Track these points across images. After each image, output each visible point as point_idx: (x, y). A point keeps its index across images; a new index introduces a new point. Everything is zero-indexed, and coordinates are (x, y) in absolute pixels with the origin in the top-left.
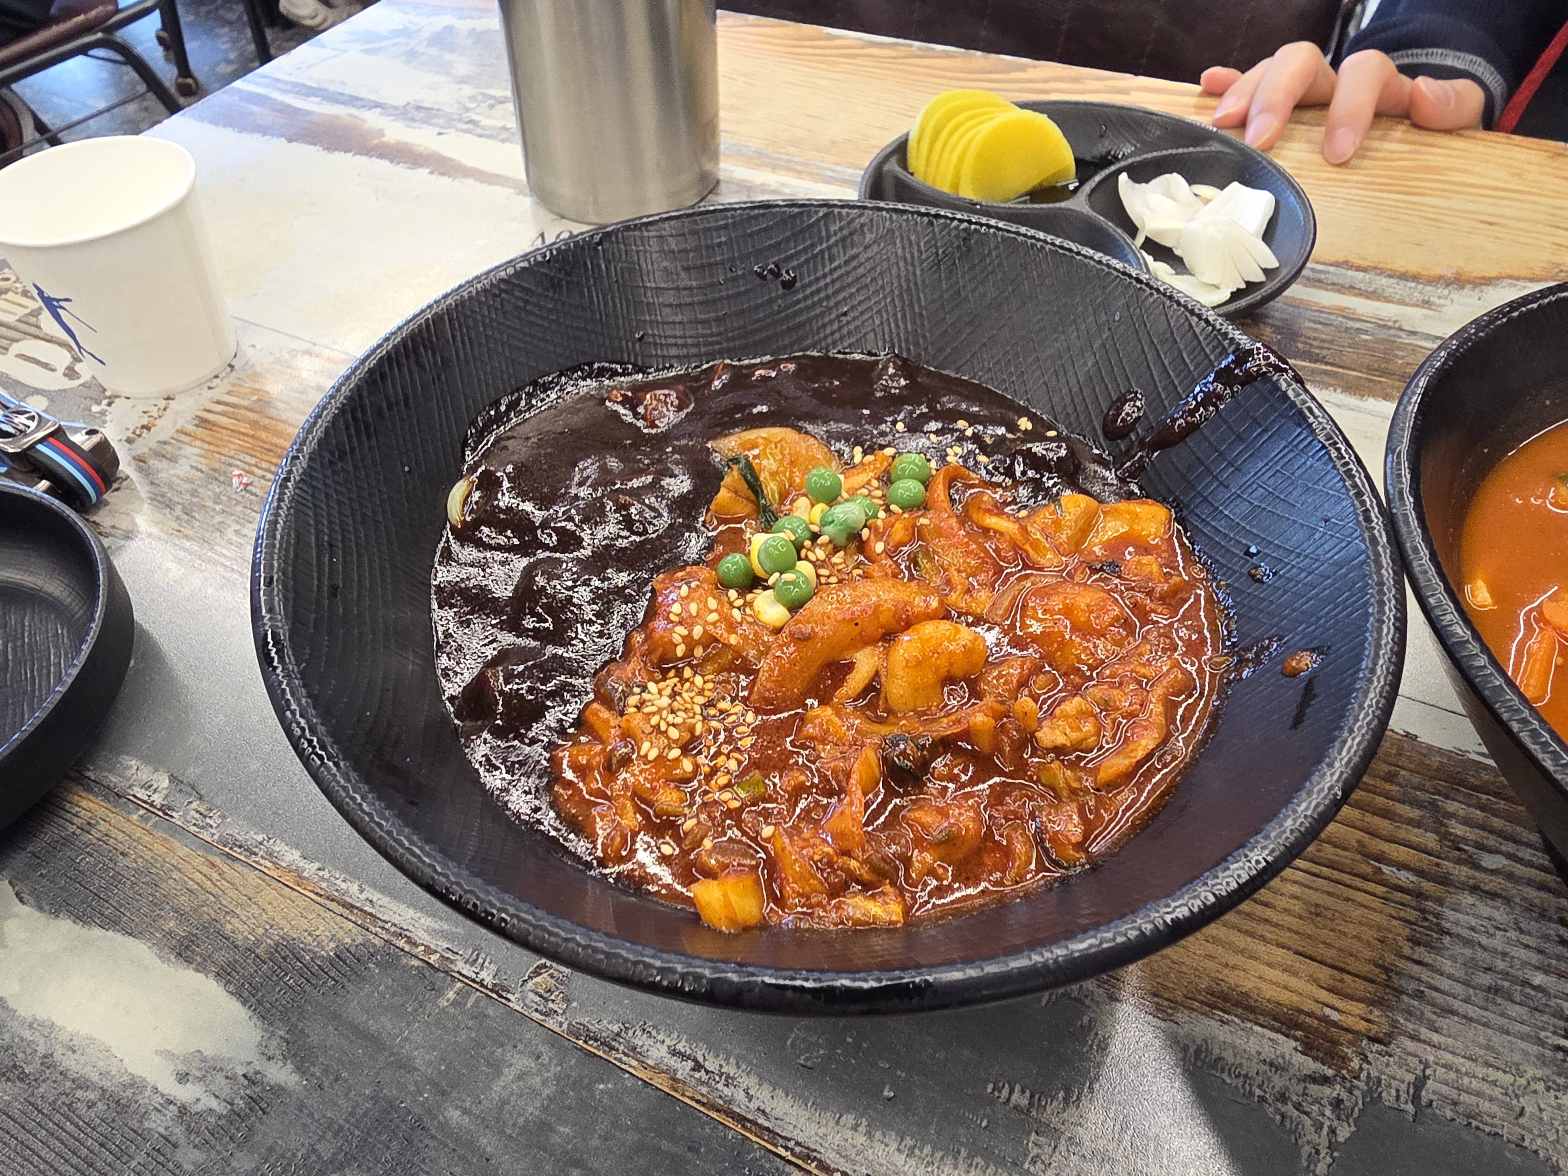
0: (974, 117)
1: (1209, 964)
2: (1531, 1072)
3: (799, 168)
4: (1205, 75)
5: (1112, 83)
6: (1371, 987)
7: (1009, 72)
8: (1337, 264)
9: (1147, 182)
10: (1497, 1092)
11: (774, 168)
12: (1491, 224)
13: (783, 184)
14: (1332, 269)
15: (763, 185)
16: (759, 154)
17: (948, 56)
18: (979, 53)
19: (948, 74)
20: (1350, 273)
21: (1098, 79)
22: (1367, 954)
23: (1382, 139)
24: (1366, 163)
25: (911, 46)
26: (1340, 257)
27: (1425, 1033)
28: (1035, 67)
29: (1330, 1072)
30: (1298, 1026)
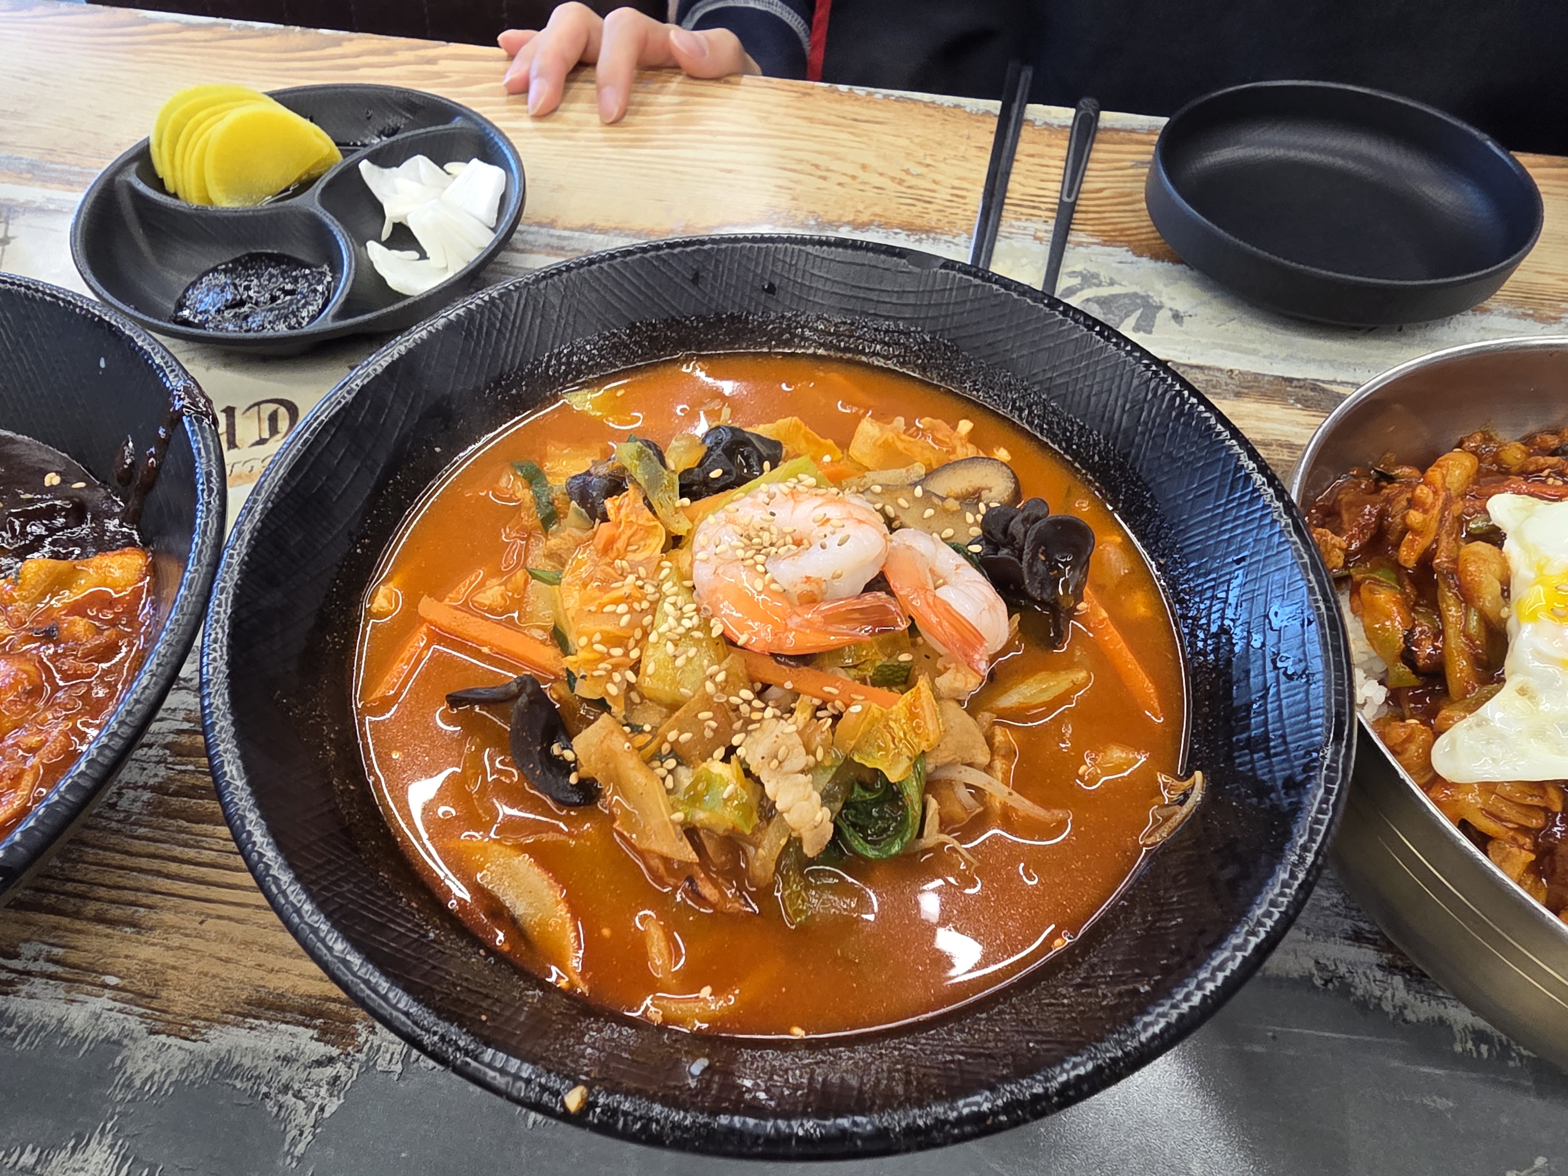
0: (215, 113)
1: (257, 974)
3: (72, 178)
4: (500, 38)
5: (422, 53)
7: (324, 48)
8: (582, 229)
9: (398, 166)
11: (45, 181)
12: (729, 171)
13: (49, 200)
14: (577, 234)
15: (28, 202)
16: (33, 167)
17: (266, 34)
18: (298, 28)
19: (263, 55)
20: (592, 236)
21: (411, 49)
23: (657, 92)
24: (638, 119)
25: (229, 25)
26: (587, 221)
28: (351, 40)
29: (335, 1052)
30: (320, 1015)
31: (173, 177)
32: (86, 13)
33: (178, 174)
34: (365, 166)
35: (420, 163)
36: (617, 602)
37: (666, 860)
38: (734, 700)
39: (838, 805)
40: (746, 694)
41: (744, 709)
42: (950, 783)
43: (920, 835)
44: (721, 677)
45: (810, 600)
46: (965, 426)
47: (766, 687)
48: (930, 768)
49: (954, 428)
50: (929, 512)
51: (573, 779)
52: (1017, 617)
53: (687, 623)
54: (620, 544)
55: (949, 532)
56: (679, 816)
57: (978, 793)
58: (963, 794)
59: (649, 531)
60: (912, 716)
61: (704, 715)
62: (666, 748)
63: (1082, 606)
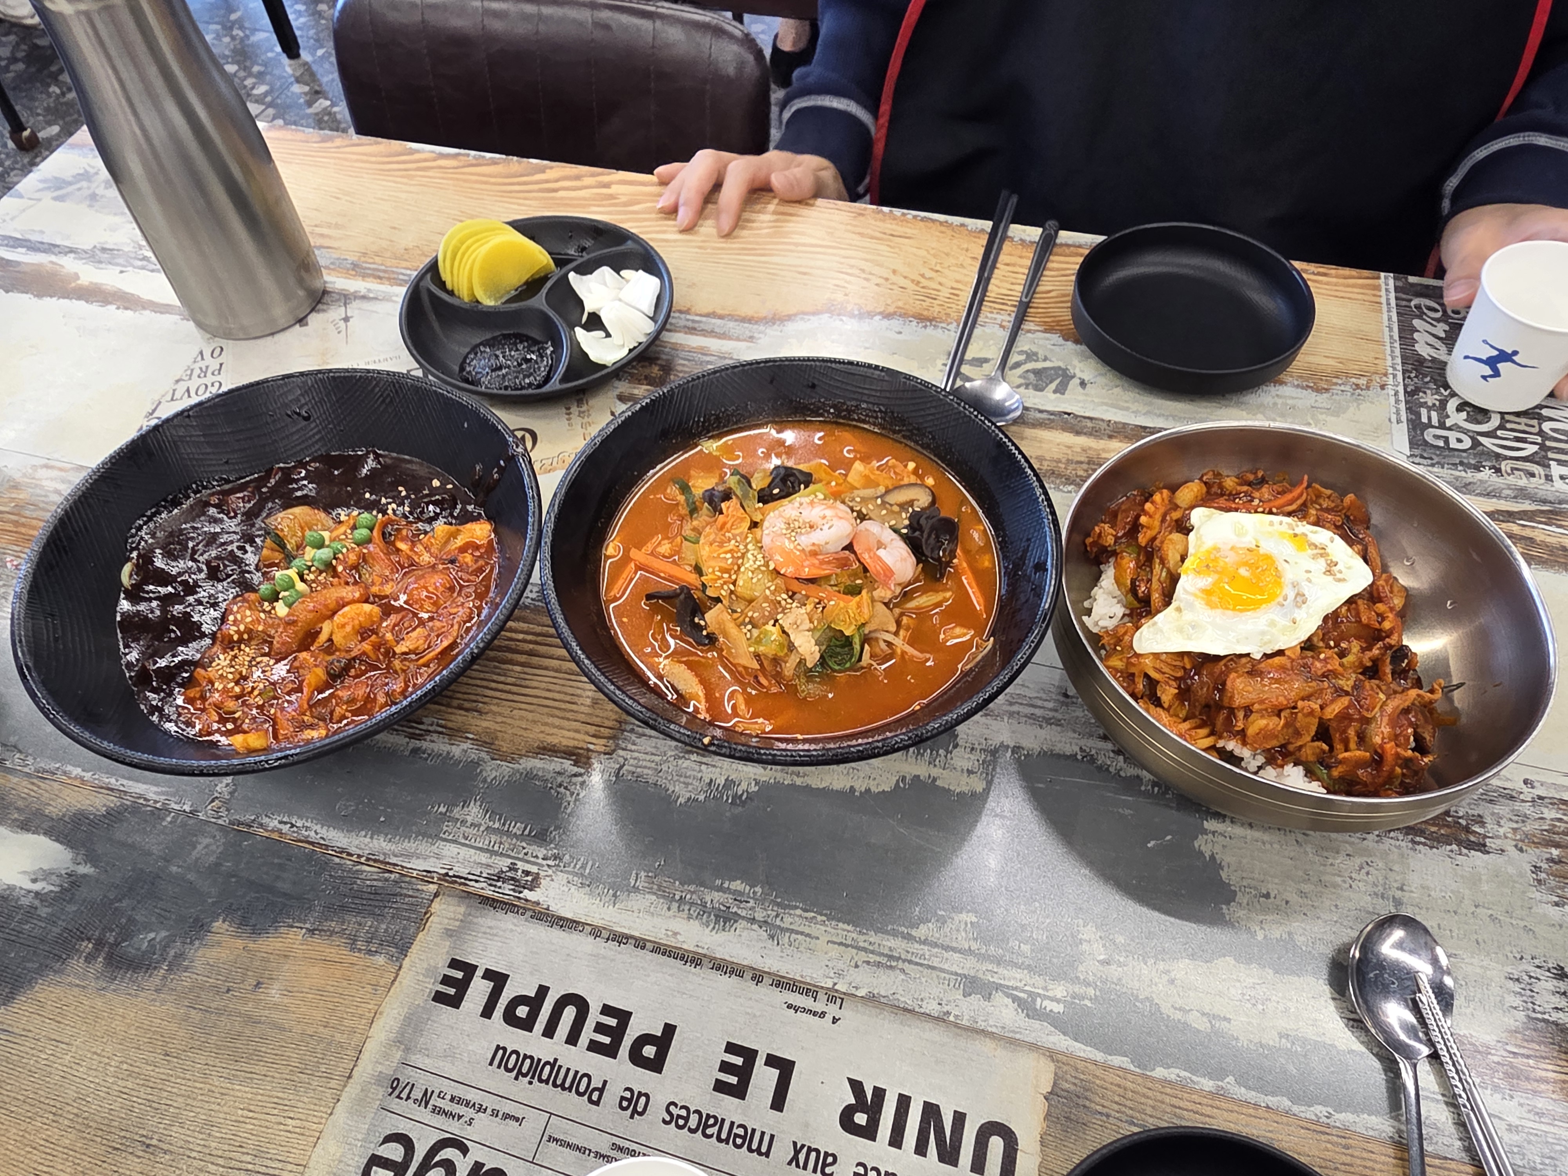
1: (541, 735)
2: (670, 753)
3: (381, 274)
4: (655, 172)
5: (600, 178)
6: (611, 731)
7: (533, 175)
8: (707, 315)
9: (591, 273)
10: (653, 765)
11: (364, 276)
12: (805, 274)
13: (369, 290)
14: (704, 319)
15: (356, 292)
16: (355, 266)
17: (494, 163)
18: (515, 158)
19: (493, 180)
20: (714, 321)
21: (593, 175)
22: (614, 717)
23: (759, 212)
24: (745, 233)
25: (468, 155)
26: (710, 310)
27: (630, 747)
28: (551, 168)
29: (583, 771)
30: (574, 755)
31: (452, 281)
32: (370, 144)
33: (455, 279)
34: (572, 276)
35: (605, 271)
36: (726, 553)
37: (745, 668)
38: (779, 598)
39: (824, 648)
40: (785, 596)
41: (783, 603)
42: (877, 639)
43: (860, 660)
44: (773, 588)
45: (814, 554)
46: (911, 465)
47: (794, 593)
48: (866, 632)
49: (906, 466)
50: (884, 512)
51: (705, 633)
52: (921, 565)
53: (758, 563)
54: (728, 525)
55: (893, 523)
56: (752, 649)
57: (889, 644)
58: (883, 645)
59: (742, 520)
60: (859, 606)
61: (764, 605)
62: (747, 620)
63: (955, 561)
